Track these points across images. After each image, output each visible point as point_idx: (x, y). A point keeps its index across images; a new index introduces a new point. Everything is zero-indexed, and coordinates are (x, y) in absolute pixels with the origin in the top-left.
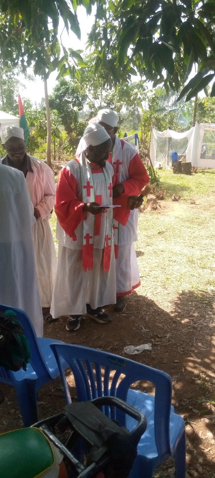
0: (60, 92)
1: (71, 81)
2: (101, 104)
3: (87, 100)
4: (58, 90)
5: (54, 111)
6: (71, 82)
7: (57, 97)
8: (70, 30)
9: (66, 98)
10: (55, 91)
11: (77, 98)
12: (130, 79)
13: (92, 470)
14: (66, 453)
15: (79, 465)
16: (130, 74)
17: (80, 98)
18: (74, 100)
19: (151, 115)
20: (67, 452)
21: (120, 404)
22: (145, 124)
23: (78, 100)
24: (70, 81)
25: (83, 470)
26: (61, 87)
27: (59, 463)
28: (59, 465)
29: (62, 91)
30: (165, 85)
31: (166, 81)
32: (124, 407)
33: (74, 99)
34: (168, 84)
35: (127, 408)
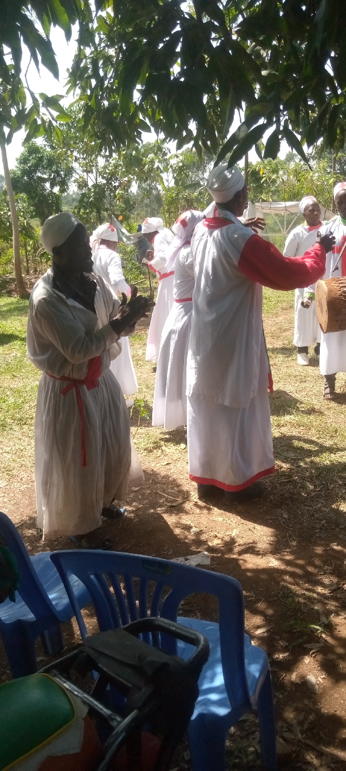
0: (29, 165)
1: (45, 145)
2: (96, 180)
3: (74, 175)
4: (24, 160)
5: (22, 195)
6: (45, 147)
7: (25, 172)
8: (41, 65)
9: (39, 174)
10: (20, 163)
11: (57, 172)
12: (140, 138)
13: (134, 720)
14: (92, 705)
15: (113, 717)
16: (139, 130)
17: (62, 173)
18: (52, 177)
19: (177, 195)
20: (93, 703)
21: (167, 626)
22: (169, 209)
23: (59, 175)
24: (43, 146)
25: (119, 723)
26: (29, 156)
27: (84, 717)
28: (83, 719)
29: (32, 163)
30: (196, 145)
31: (196, 140)
32: (174, 629)
33: (53, 175)
34: (200, 143)
35: (178, 630)
